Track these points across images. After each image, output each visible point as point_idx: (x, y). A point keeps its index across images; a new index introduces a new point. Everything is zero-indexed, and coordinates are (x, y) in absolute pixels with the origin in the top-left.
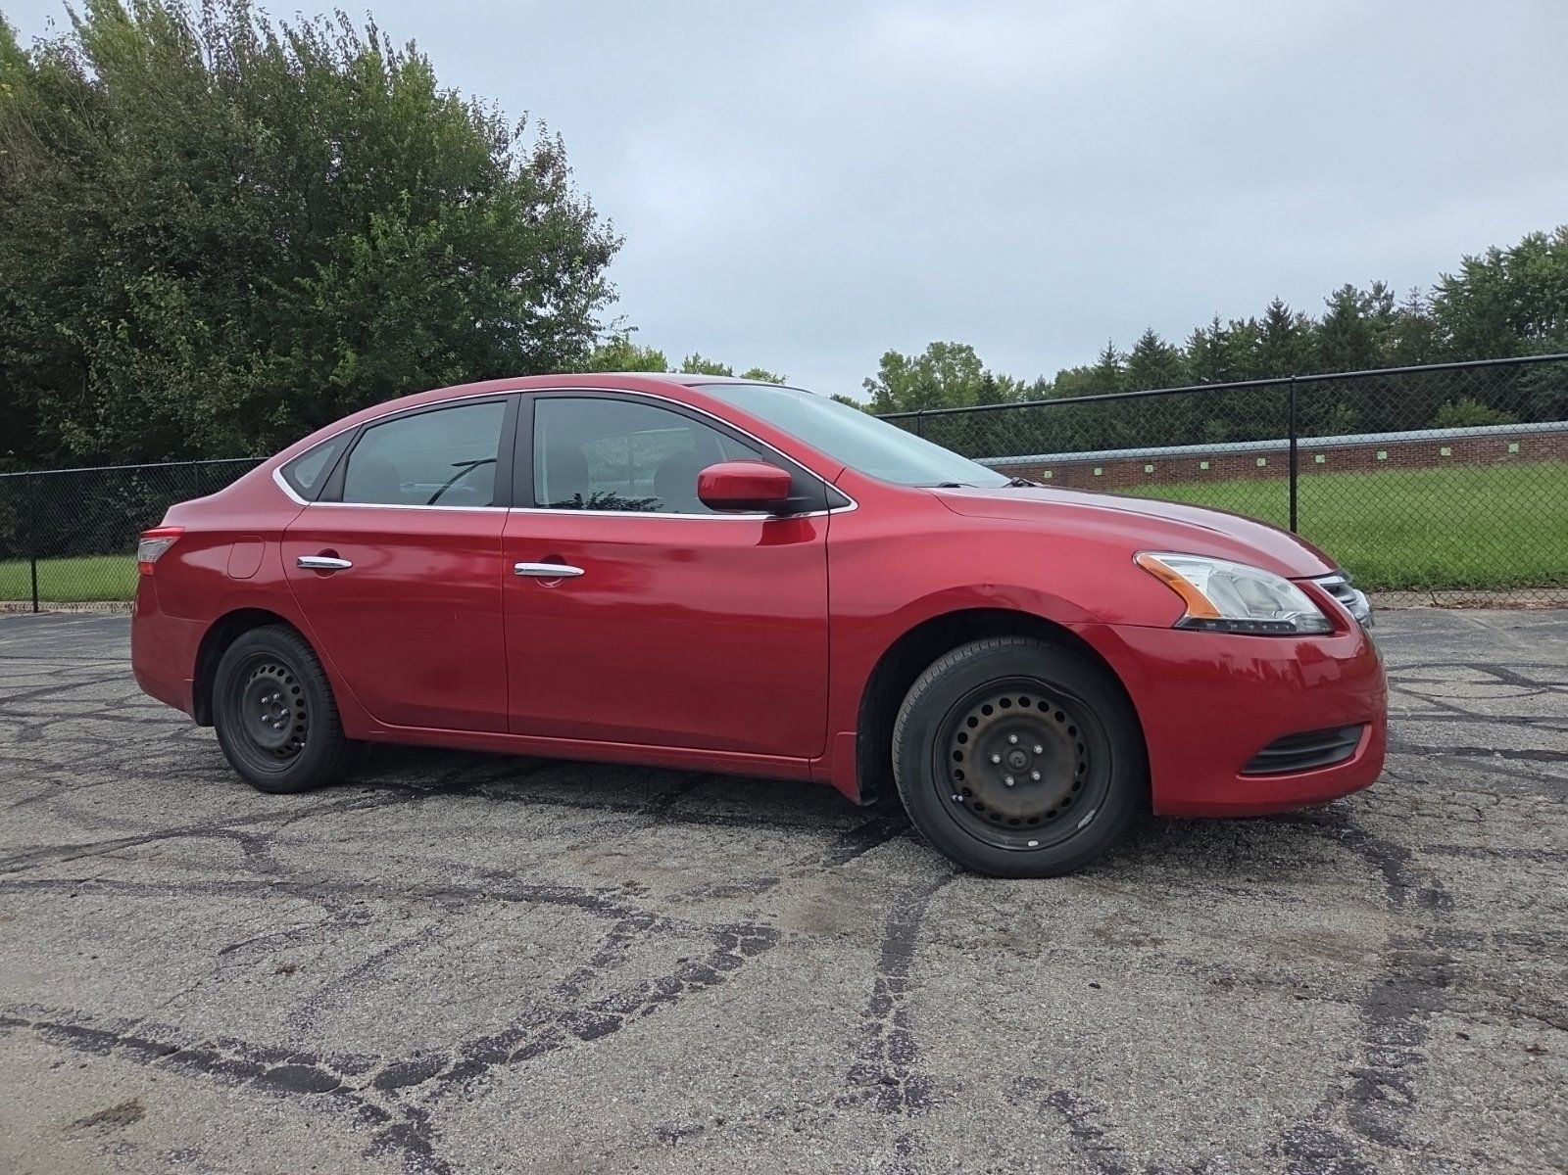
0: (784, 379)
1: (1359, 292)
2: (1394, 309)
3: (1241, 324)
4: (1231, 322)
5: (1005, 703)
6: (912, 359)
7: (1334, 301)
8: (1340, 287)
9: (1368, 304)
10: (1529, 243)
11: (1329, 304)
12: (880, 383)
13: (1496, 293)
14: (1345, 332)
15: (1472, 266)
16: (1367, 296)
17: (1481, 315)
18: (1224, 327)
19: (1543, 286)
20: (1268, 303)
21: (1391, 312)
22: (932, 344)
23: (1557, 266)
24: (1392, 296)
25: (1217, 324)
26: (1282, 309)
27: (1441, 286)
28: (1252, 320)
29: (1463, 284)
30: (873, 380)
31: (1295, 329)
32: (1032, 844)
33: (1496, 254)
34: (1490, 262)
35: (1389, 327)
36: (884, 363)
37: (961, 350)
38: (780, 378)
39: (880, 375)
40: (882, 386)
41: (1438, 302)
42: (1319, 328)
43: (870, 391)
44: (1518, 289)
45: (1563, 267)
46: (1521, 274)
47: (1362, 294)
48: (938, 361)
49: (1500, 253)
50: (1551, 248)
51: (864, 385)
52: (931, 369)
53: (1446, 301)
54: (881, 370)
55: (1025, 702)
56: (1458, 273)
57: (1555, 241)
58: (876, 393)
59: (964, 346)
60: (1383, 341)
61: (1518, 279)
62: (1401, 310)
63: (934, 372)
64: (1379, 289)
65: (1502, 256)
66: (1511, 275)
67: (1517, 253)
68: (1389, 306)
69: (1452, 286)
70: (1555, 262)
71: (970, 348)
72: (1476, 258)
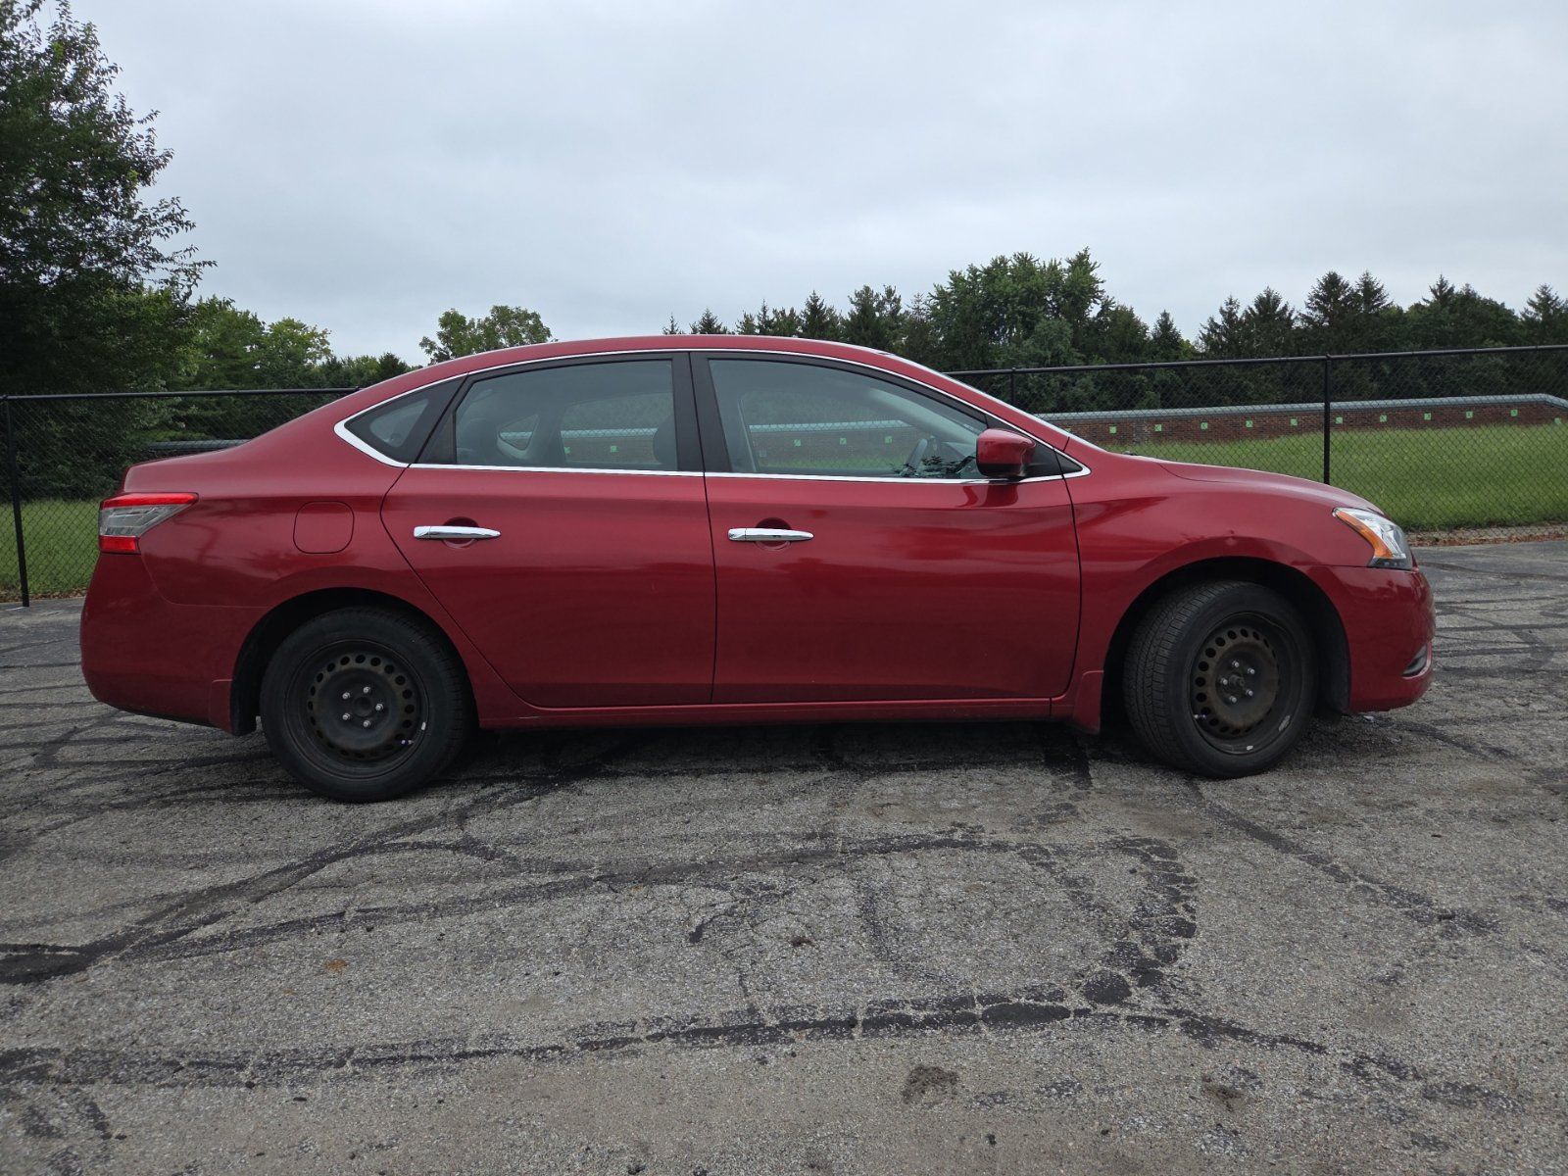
0: (324, 333)
1: (875, 294)
2: (902, 311)
3: (783, 313)
4: (775, 311)
5: (1232, 635)
6: (476, 322)
7: (855, 299)
8: (860, 288)
9: (881, 305)
10: (995, 264)
11: (852, 303)
12: (439, 344)
13: (974, 304)
14: (867, 328)
15: (956, 279)
16: (881, 298)
17: (965, 322)
18: (771, 316)
19: (1006, 302)
20: (807, 296)
21: (898, 314)
22: (496, 307)
23: (1015, 285)
24: (899, 300)
25: (765, 313)
26: (818, 303)
27: (934, 294)
28: (792, 310)
29: (950, 294)
30: (432, 339)
31: (828, 323)
32: (1249, 748)
33: (973, 270)
34: (969, 277)
35: (898, 327)
36: (444, 323)
37: (527, 316)
38: (320, 332)
39: (440, 335)
40: (442, 347)
41: (933, 308)
42: (844, 322)
43: (429, 352)
44: (988, 303)
45: (1020, 287)
46: (991, 290)
47: (877, 295)
48: (503, 325)
49: (976, 270)
50: (1011, 270)
51: (422, 345)
52: (495, 333)
53: (939, 307)
54: (441, 330)
55: (1245, 634)
56: (946, 284)
57: (1014, 265)
58: (435, 355)
59: (529, 312)
60: (895, 338)
61: (989, 294)
62: (907, 312)
63: (499, 337)
64: (890, 292)
65: (978, 273)
66: (983, 290)
67: (988, 271)
68: (898, 308)
69: (942, 295)
70: (1014, 282)
71: (535, 316)
72: (960, 274)
